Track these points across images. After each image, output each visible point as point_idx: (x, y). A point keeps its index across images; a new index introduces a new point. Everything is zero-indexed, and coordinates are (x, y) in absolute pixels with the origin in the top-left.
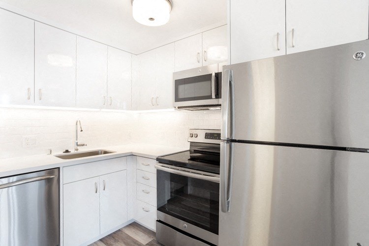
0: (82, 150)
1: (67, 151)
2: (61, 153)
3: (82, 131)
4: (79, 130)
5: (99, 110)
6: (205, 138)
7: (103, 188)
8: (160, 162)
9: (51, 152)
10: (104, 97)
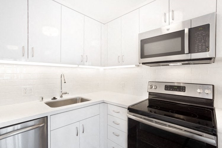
0: (65, 97)
1: (54, 98)
2: (50, 100)
3: (65, 83)
4: (63, 82)
5: (77, 66)
6: (165, 89)
7: (82, 131)
8: (130, 111)
9: (42, 98)
10: (82, 55)
